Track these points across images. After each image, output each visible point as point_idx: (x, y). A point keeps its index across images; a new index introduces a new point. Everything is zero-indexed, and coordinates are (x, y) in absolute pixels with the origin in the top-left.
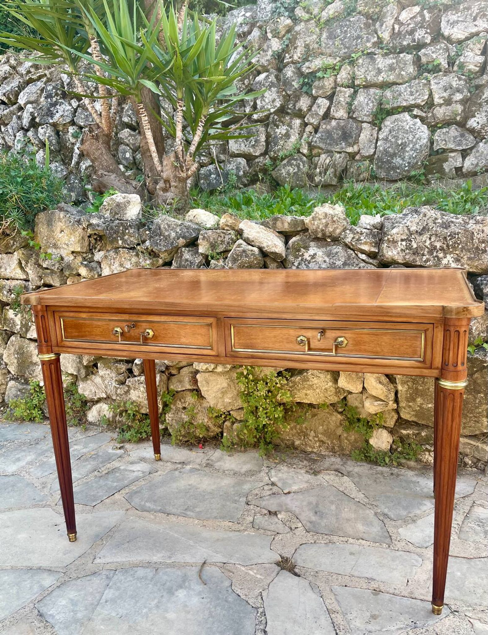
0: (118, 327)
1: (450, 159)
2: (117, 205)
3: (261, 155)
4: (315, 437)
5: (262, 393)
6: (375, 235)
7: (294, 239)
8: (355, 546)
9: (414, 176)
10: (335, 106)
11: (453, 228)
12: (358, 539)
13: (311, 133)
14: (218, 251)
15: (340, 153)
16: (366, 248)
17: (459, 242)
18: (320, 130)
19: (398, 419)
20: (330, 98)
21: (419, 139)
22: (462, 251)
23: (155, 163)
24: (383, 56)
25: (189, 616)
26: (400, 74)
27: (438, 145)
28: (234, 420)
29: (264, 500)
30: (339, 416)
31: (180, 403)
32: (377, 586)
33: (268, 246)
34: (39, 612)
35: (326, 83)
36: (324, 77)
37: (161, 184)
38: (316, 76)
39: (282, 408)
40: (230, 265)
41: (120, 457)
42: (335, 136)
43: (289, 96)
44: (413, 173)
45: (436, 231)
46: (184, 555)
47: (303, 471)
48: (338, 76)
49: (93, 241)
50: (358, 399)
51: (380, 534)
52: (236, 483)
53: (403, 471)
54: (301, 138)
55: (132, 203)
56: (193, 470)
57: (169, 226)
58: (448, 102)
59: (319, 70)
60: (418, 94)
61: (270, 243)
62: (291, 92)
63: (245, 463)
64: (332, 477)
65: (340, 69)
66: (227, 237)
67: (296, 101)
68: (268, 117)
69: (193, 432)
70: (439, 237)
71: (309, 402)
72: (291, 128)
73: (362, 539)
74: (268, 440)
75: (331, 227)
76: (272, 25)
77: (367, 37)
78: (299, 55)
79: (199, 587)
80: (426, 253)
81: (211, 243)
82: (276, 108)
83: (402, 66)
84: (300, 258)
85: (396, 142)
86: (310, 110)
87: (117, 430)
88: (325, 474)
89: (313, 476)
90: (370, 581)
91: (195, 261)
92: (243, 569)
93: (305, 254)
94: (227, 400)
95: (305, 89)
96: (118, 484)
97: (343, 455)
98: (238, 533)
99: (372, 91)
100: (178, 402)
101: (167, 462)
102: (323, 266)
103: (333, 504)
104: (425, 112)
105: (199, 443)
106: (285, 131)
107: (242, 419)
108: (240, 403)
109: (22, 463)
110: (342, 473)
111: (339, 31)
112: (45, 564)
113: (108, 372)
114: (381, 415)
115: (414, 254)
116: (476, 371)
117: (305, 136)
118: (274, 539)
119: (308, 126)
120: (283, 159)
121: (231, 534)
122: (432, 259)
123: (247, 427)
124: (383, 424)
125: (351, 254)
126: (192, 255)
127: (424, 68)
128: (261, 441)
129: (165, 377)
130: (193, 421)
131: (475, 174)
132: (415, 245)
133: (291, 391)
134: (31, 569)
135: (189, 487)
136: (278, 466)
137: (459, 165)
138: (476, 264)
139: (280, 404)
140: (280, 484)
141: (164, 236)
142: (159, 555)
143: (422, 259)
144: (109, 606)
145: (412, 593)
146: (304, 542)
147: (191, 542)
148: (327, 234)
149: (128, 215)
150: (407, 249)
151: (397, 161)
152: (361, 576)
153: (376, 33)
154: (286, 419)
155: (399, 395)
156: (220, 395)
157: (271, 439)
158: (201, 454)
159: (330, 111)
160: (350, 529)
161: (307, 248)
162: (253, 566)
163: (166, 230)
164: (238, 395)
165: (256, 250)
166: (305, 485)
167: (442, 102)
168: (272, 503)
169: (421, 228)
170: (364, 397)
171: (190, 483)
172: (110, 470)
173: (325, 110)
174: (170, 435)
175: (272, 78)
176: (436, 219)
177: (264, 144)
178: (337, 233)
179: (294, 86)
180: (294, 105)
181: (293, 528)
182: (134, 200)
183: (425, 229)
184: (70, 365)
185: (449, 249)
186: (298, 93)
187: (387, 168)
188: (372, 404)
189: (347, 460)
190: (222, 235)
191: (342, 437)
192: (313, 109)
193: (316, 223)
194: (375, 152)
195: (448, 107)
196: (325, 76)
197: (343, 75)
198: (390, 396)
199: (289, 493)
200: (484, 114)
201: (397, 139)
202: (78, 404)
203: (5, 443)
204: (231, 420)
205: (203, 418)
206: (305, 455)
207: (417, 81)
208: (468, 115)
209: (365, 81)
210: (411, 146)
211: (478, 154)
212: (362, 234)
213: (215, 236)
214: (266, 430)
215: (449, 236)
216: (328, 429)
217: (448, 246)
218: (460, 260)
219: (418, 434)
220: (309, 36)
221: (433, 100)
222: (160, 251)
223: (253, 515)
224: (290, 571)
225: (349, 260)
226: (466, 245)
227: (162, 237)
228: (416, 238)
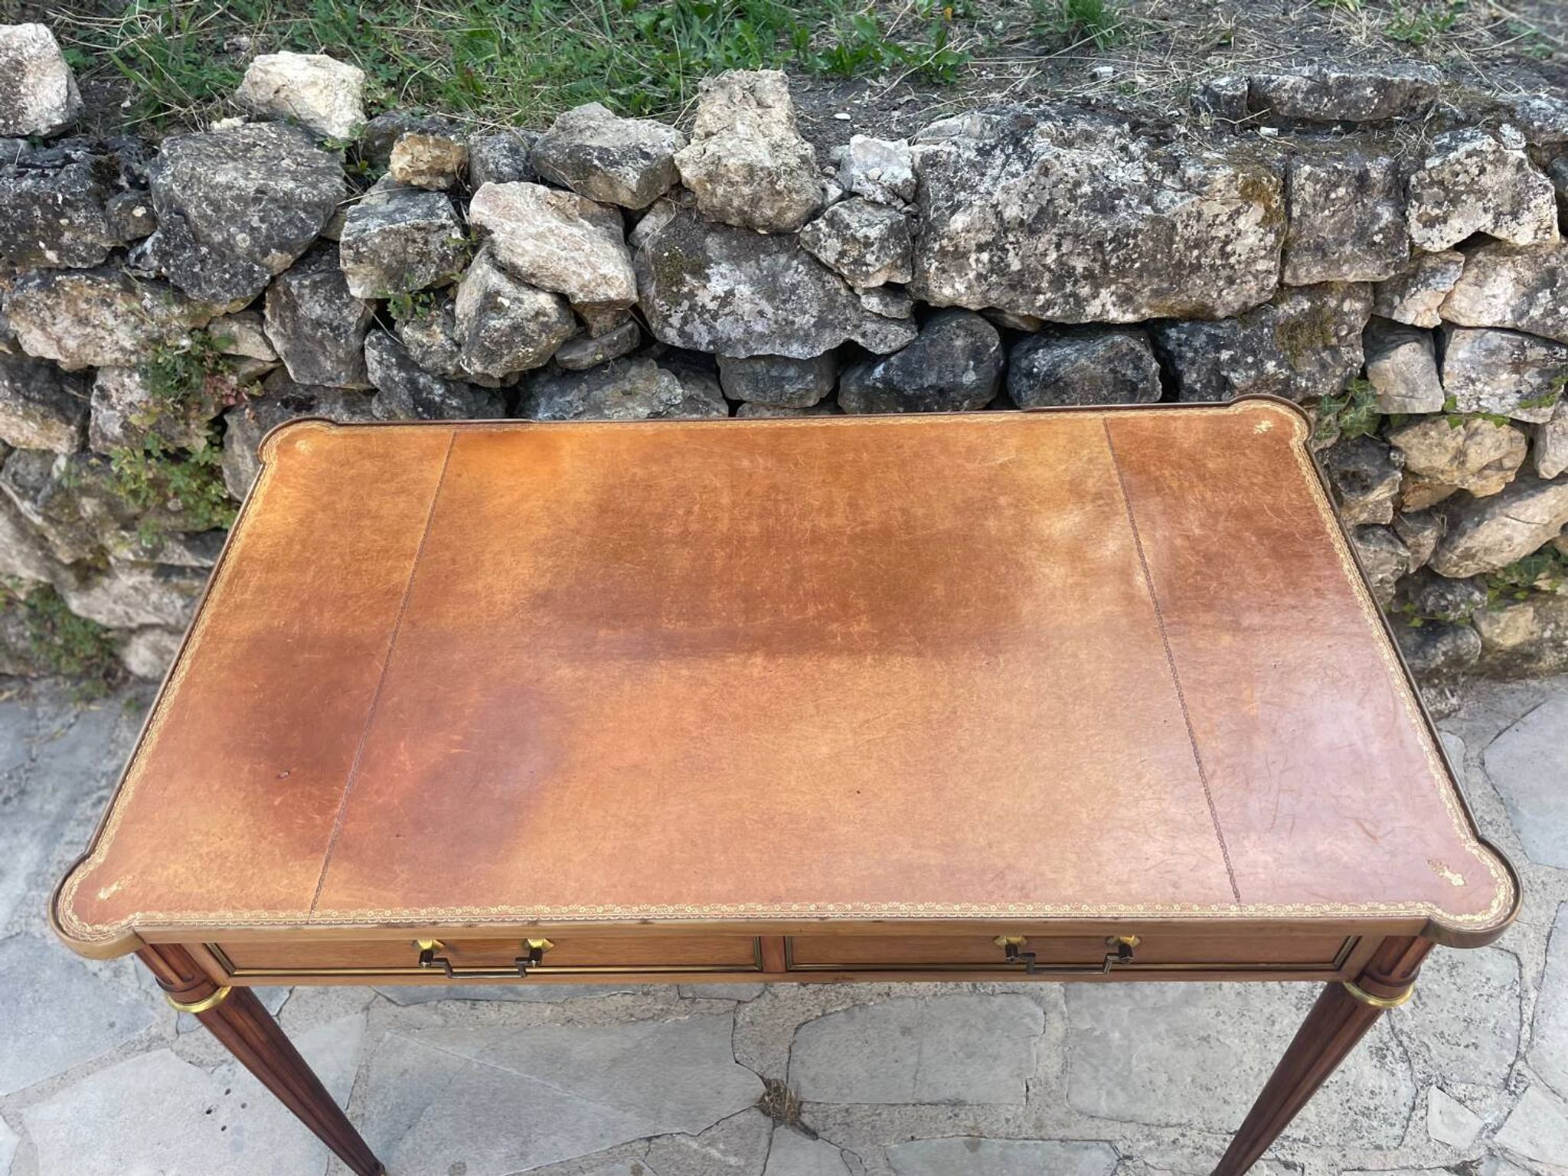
6: (902, 230)
11: (1122, 216)
14: (415, 286)
16: (881, 279)
17: (1135, 256)
22: (1140, 276)
33: (583, 286)
45: (1076, 222)
61: (585, 273)
66: (434, 238)
70: (1084, 242)
75: (769, 205)
80: (1045, 285)
81: (386, 268)
84: (686, 304)
90: (957, 1110)
91: (344, 319)
92: (694, 1145)
93: (700, 292)
98: (652, 1025)
102: (759, 329)
115: (1013, 287)
118: (735, 1022)
122: (1061, 300)
125: (837, 290)
126: (329, 301)
132: (1016, 265)
138: (1170, 303)
141: (212, 248)
143: (1033, 302)
147: (556, 1088)
148: (759, 219)
150: (992, 271)
152: (935, 1097)
161: (700, 271)
162: (713, 1132)
163: (213, 224)
165: (548, 301)
169: (1035, 210)
176: (1077, 184)
178: (788, 220)
182: (35, 48)
183: (1045, 216)
185: (1107, 274)
190: (417, 236)
193: (720, 191)
212: (868, 244)
215: (1111, 241)
217: (1105, 267)
218: (1131, 297)
224: (794, 1125)
225: (831, 309)
226: (1154, 259)
227: (204, 250)
228: (1018, 242)
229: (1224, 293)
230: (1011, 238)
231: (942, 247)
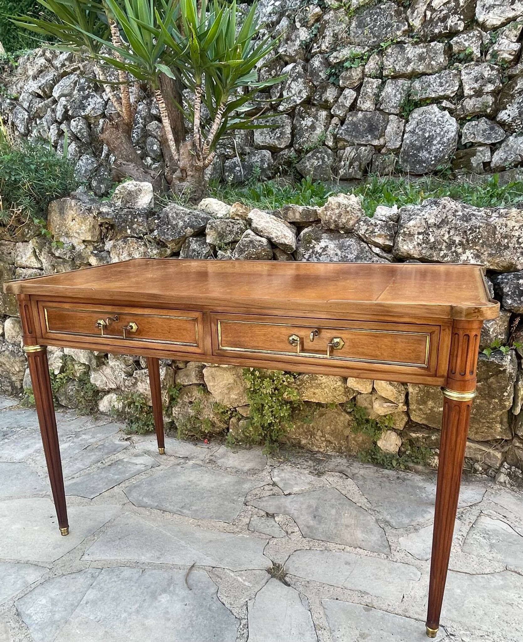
0: (101, 319)
1: (478, 154)
2: (128, 194)
3: (287, 147)
4: (322, 436)
5: (268, 391)
6: (390, 228)
7: (306, 230)
8: (351, 554)
9: (440, 171)
10: (361, 98)
11: (474, 221)
12: (356, 548)
13: (337, 125)
14: (226, 241)
15: (366, 145)
16: (380, 241)
17: (479, 236)
18: (347, 122)
19: (408, 422)
20: (358, 89)
21: (447, 132)
22: (483, 247)
23: (173, 151)
24: (413, 44)
25: (169, 624)
26: (430, 64)
27: (466, 138)
28: (240, 417)
29: (263, 501)
30: (347, 416)
31: (187, 397)
32: (370, 601)
33: (277, 237)
34: (17, 610)
35: (353, 74)
36: (351, 67)
37: (178, 174)
38: (343, 67)
39: (288, 407)
40: (237, 256)
41: (125, 449)
42: (361, 128)
43: (316, 87)
44: (439, 167)
45: (456, 224)
46: (173, 557)
47: (306, 472)
48: (366, 66)
49: (105, 231)
50: (368, 400)
51: (379, 543)
52: (236, 482)
53: (410, 475)
54: (326, 130)
55: (143, 192)
56: (195, 466)
57: (177, 215)
58: (479, 93)
59: (347, 59)
60: (448, 85)
61: (279, 234)
62: (318, 83)
63: (248, 461)
64: (336, 479)
65: (368, 59)
66: (236, 227)
67: (323, 93)
68: (294, 108)
69: (199, 427)
70: (459, 231)
71: (317, 402)
72: (317, 120)
73: (360, 548)
74: (274, 439)
75: (344, 217)
76: (301, 14)
77: (397, 25)
78: (327, 44)
79: (183, 592)
80: (443, 247)
81: (219, 233)
82: (302, 99)
83: (432, 55)
84: (311, 250)
85: (423, 135)
86: (336, 101)
87: (126, 421)
88: (329, 475)
89: (316, 477)
90: (363, 595)
91: (202, 251)
92: (232, 574)
93: (316, 246)
94: (233, 396)
95: (332, 80)
96: (119, 476)
97: (350, 456)
98: (232, 535)
99: (401, 81)
100: (185, 396)
101: (171, 456)
102: (335, 260)
103: (333, 508)
104: (455, 104)
105: (204, 438)
106: (311, 123)
107: (248, 416)
108: (245, 400)
109: (31, 451)
110: (346, 475)
111: (368, 19)
112: (33, 558)
113: (117, 363)
114: (391, 417)
115: (431, 248)
116: (492, 376)
117: (331, 128)
118: (268, 543)
119: (334, 118)
120: (307, 152)
121: (224, 536)
122: (450, 254)
123: (252, 424)
124: (392, 426)
125: (365, 247)
126: (199, 245)
127: (455, 57)
128: (267, 439)
129: (171, 371)
130: (199, 416)
131: (503, 169)
132: (432, 240)
133: (298, 390)
134: (18, 563)
135: (189, 484)
136: (282, 465)
137: (487, 159)
138: (497, 261)
139: (287, 402)
140: (281, 485)
141: (171, 225)
142: (148, 555)
143: (439, 254)
144: (89, 608)
145: (406, 610)
146: (299, 549)
147: (183, 543)
148: (341, 225)
149: (139, 204)
150: (423, 243)
151: (424, 154)
152: (354, 588)
153: (407, 21)
154: (293, 417)
155: (409, 398)
156: (226, 391)
157: (278, 437)
158: (206, 450)
159: (357, 103)
160: (349, 536)
161: (318, 240)
162: (242, 572)
163: (174, 219)
164: (244, 391)
165: (264, 240)
166: (307, 487)
167: (472, 93)
168: (271, 506)
169: (440, 220)
170: (374, 398)
171: (191, 479)
172: (113, 462)
173: (352, 101)
174: (176, 428)
175: (299, 69)
176: (456, 211)
177: (290, 136)
178: (351, 225)
179: (321, 76)
180: (321, 96)
181: (289, 533)
182: (146, 188)
183: (444, 222)
184: (82, 355)
185: (469, 244)
186: (325, 84)
187: (413, 162)
188: (381, 406)
189: (354, 461)
190: (231, 224)
191: (350, 437)
192: (340, 101)
193: (328, 213)
194: (401, 145)
195: (479, 99)
196: (353, 66)
197: (371, 65)
198: (400, 398)
199: (290, 494)
200: (516, 106)
201: (424, 132)
202: (90, 393)
203: (18, 429)
204: (237, 417)
205: (209, 413)
206: (311, 455)
207: (447, 71)
208: (499, 107)
209: (393, 72)
210: (438, 139)
211: (507, 149)
212: (376, 225)
213: (224, 226)
214: (272, 428)
215: (469, 230)
216: (335, 429)
217: (467, 240)
218: (480, 256)
219: (428, 437)
220: (338, 25)
221: (463, 92)
222: (167, 241)
223: (249, 517)
224: (280, 580)
225: (362, 253)
226: (488, 240)
227: (170, 226)
228: (433, 231)
229: (520, 259)
230: (431, 230)
231: (404, 232)
